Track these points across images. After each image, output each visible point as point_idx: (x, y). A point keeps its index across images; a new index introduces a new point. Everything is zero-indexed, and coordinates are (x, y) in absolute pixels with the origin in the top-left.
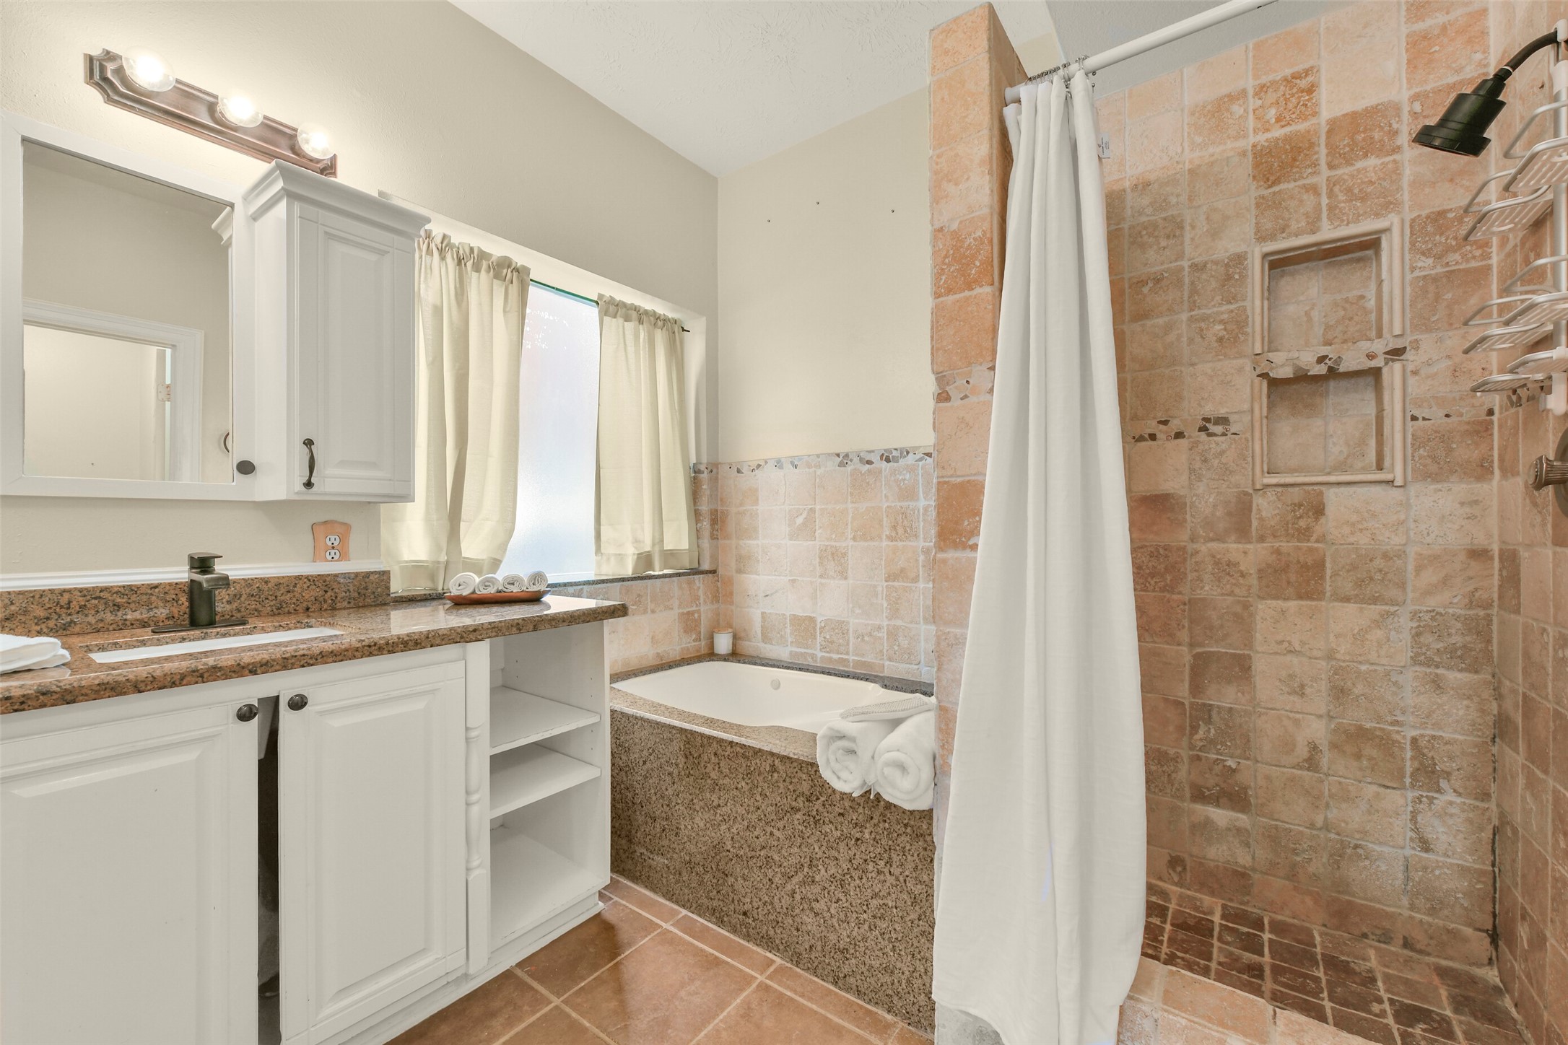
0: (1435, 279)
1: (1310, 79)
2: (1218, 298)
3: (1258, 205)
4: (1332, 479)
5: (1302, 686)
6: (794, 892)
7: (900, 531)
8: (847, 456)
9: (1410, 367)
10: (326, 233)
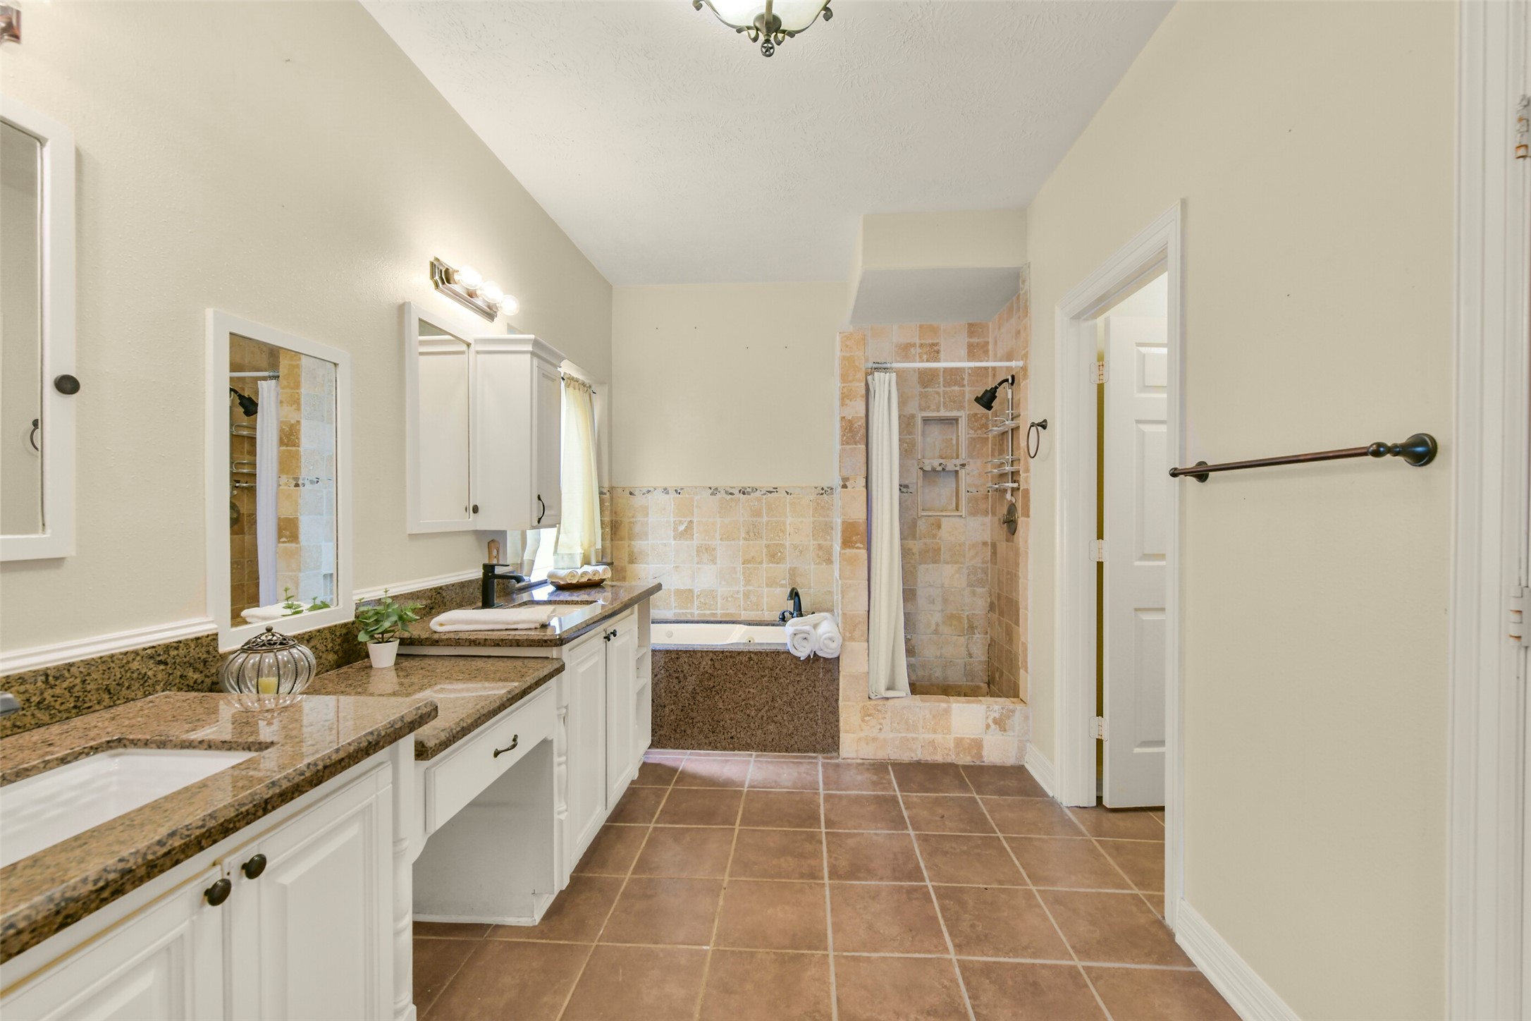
0: (974, 439)
1: (937, 347)
2: (905, 432)
3: (920, 395)
4: (944, 514)
5: (933, 600)
6: (763, 716)
7: (752, 534)
8: (716, 489)
9: (967, 471)
10: (543, 374)
